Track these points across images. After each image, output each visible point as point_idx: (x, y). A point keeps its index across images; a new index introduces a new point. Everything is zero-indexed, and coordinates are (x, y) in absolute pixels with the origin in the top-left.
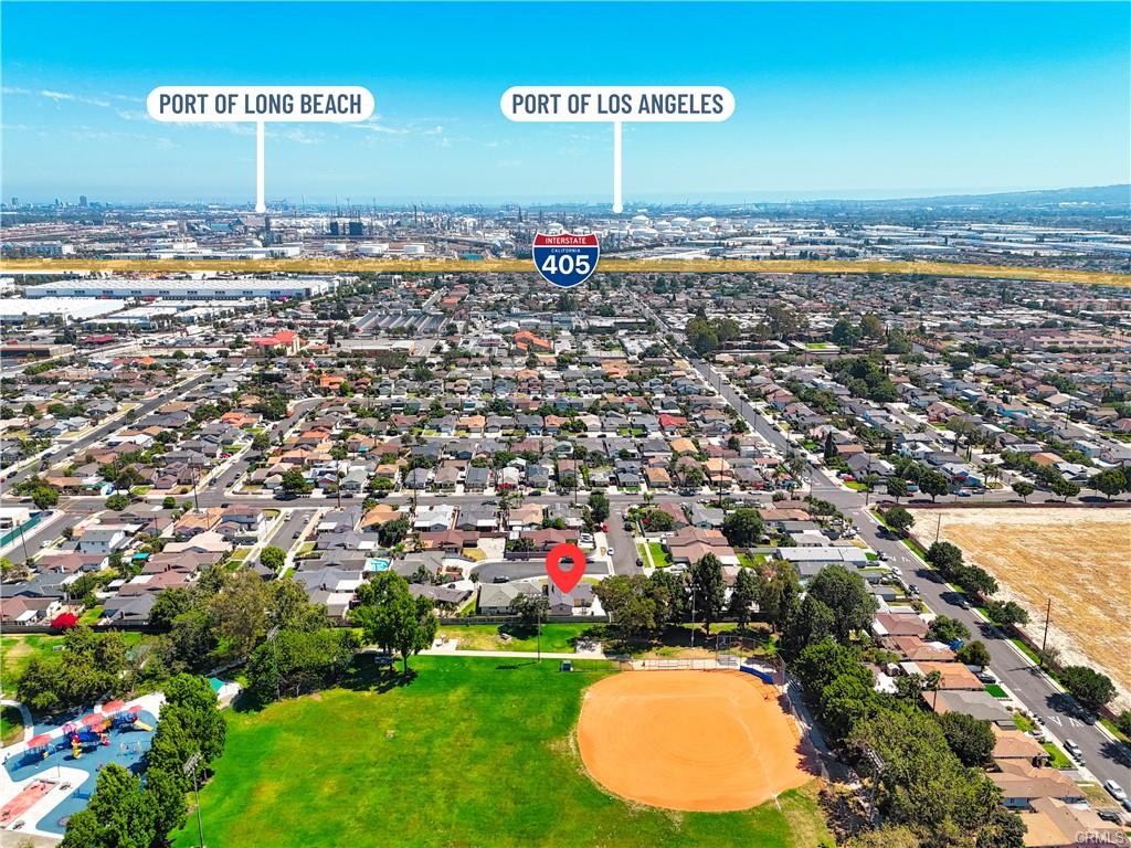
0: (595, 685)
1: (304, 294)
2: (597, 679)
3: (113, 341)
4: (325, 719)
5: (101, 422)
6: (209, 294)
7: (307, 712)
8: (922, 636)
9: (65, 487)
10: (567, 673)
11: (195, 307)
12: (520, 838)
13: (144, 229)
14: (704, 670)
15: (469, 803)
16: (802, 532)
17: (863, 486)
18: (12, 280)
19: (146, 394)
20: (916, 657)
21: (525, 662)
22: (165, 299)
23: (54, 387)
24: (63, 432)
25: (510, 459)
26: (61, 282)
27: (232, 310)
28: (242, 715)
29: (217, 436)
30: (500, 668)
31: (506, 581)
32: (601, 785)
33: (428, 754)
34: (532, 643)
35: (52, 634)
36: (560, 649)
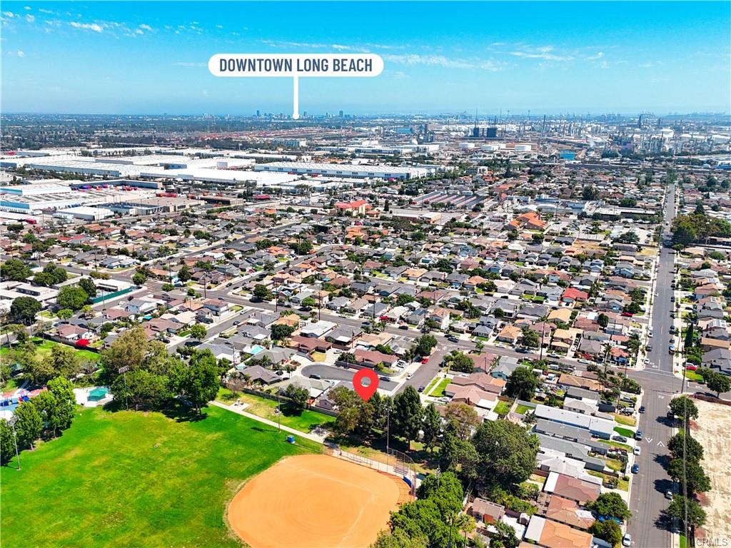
0: (298, 456)
1: (405, 177)
2: (301, 453)
3: (269, 199)
4: (138, 426)
5: (213, 244)
6: (348, 174)
7: (133, 420)
8: (582, 503)
9: (159, 275)
10: (288, 444)
11: (331, 181)
12: (152, 525)
13: (361, 131)
14: (378, 471)
15: (150, 496)
16: (581, 399)
17: (700, 377)
18: (254, 160)
19: (252, 231)
20: (553, 516)
21: (272, 429)
22: (324, 176)
23: (212, 221)
24: (191, 247)
25: (408, 301)
26: (276, 163)
27: (352, 185)
28: (104, 412)
29: (255, 259)
30: (255, 428)
31: (318, 378)
32: (227, 514)
33: (162, 463)
34: (289, 420)
35: (76, 348)
36: (301, 429)
